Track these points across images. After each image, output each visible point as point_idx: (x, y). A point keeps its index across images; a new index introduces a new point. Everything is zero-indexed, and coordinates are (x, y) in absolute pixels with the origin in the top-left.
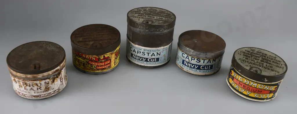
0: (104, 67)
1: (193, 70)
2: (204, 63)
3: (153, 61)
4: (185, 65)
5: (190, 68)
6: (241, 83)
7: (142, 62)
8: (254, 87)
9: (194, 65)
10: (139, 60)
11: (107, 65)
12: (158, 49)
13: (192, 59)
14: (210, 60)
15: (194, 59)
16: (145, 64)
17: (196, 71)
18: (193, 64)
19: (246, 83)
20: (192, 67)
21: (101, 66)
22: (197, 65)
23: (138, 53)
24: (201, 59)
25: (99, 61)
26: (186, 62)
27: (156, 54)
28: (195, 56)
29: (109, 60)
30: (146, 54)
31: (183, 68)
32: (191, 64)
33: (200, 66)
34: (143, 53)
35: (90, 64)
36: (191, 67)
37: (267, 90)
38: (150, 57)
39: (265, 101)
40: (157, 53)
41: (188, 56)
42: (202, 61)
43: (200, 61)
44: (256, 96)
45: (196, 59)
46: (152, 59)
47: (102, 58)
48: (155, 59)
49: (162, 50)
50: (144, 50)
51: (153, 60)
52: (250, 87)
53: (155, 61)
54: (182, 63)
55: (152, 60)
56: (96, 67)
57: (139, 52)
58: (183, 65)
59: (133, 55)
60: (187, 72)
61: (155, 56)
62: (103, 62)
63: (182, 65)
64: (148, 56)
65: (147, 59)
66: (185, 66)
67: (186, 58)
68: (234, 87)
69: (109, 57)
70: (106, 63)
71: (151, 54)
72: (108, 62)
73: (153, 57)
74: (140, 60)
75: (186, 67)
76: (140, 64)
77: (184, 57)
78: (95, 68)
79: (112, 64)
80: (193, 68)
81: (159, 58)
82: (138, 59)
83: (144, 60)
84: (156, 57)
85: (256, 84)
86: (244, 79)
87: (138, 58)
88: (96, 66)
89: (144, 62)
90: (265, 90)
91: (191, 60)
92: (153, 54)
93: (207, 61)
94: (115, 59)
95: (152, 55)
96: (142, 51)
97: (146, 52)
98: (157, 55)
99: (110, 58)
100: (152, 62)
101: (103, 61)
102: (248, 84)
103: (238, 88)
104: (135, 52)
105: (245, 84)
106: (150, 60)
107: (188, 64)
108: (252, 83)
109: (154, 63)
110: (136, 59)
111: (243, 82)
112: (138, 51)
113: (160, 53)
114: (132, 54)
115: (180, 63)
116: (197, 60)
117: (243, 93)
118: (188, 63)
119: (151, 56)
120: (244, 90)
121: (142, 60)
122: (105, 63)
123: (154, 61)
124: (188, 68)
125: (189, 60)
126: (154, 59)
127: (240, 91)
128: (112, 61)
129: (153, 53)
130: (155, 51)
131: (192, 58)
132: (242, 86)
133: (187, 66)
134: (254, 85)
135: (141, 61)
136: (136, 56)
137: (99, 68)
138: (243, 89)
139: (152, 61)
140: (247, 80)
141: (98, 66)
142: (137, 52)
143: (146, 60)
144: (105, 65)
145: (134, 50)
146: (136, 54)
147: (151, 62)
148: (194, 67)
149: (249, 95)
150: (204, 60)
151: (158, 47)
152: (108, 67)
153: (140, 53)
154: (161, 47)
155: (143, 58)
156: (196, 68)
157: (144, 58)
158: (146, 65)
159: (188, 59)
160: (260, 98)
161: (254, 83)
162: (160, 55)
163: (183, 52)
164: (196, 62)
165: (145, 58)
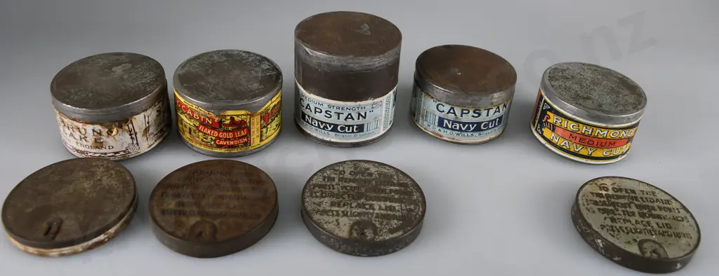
0: (232, 143)
1: (466, 134)
2: (488, 115)
3: (351, 131)
4: (447, 127)
5: (459, 132)
6: (574, 135)
7: (326, 132)
8: (601, 137)
9: (467, 125)
10: (319, 127)
11: (239, 138)
12: (360, 105)
13: (462, 113)
14: (498, 108)
15: (467, 112)
16: (332, 138)
17: (472, 135)
18: (464, 124)
19: (586, 133)
20: (464, 129)
21: (226, 139)
22: (473, 124)
23: (316, 112)
24: (482, 110)
25: (220, 127)
26: (449, 121)
27: (355, 115)
28: (471, 104)
29: (244, 128)
30: (334, 117)
31: (441, 136)
32: (459, 123)
33: (479, 124)
34: (326, 112)
35: (202, 132)
36: (460, 130)
37: (625, 138)
38: (341, 122)
39: (619, 159)
40: (359, 114)
41: (452, 108)
42: (484, 113)
43: (479, 115)
44: (604, 154)
45: (471, 112)
46: (346, 126)
47: (228, 122)
48: (355, 127)
49: (370, 107)
50: (329, 106)
51: (349, 130)
52: (594, 139)
53: (355, 131)
54: (437, 124)
55: (347, 128)
56: (215, 141)
57: (317, 110)
58: (441, 129)
59: (307, 117)
60: (452, 142)
61: (353, 119)
62: (230, 131)
63: (437, 129)
64: (339, 119)
65: (336, 126)
66: (446, 130)
67: (449, 112)
68: (558, 144)
69: (245, 122)
70: (238, 134)
71: (345, 115)
72: (243, 134)
73: (350, 122)
74: (322, 127)
75: (449, 131)
76: (321, 137)
77: (443, 111)
78: (213, 143)
79: (252, 137)
80: (465, 131)
81: (363, 125)
82: (317, 125)
83: (330, 129)
84: (356, 122)
85: (606, 132)
86: (581, 125)
87: (317, 122)
88: (214, 138)
89: (330, 132)
90: (620, 139)
91: (462, 116)
92: (350, 116)
93: (494, 110)
94: (261, 129)
95: (347, 118)
96: (324, 108)
97: (333, 111)
98: (359, 119)
99: (248, 125)
100: (347, 134)
101: (230, 128)
102: (590, 133)
103: (567, 145)
104: (310, 109)
105: (583, 134)
106: (342, 128)
107: (452, 125)
108: (598, 131)
109: (353, 134)
110: (312, 124)
111: (579, 132)
112: (316, 108)
113: (366, 113)
114: (304, 115)
115: (431, 126)
116: (474, 112)
117: (580, 153)
118: (454, 122)
119: (345, 119)
120: (581, 147)
121: (325, 128)
122: (234, 134)
123: (353, 132)
124: (455, 132)
125: (455, 115)
126: (353, 126)
127: (572, 150)
128: (252, 131)
129: (350, 114)
130: (353, 108)
131: (463, 110)
132: (578, 140)
133: (452, 129)
134: (602, 133)
135: (323, 131)
136: (312, 118)
137: (221, 143)
138: (578, 145)
139: (347, 131)
140: (588, 127)
141: (220, 139)
142: (313, 111)
143: (335, 129)
144: (234, 139)
145: (308, 105)
146: (312, 114)
147: (345, 132)
148: (469, 128)
149: (593, 155)
150: (489, 110)
151: (361, 100)
152: (244, 143)
153: (321, 112)
154: (366, 100)
155: (326, 123)
156: (472, 129)
157: (330, 125)
158: (333, 140)
159: (454, 113)
160: (612, 155)
161: (602, 130)
162: (365, 117)
163: (439, 101)
164: (473, 116)
165: (333, 124)
